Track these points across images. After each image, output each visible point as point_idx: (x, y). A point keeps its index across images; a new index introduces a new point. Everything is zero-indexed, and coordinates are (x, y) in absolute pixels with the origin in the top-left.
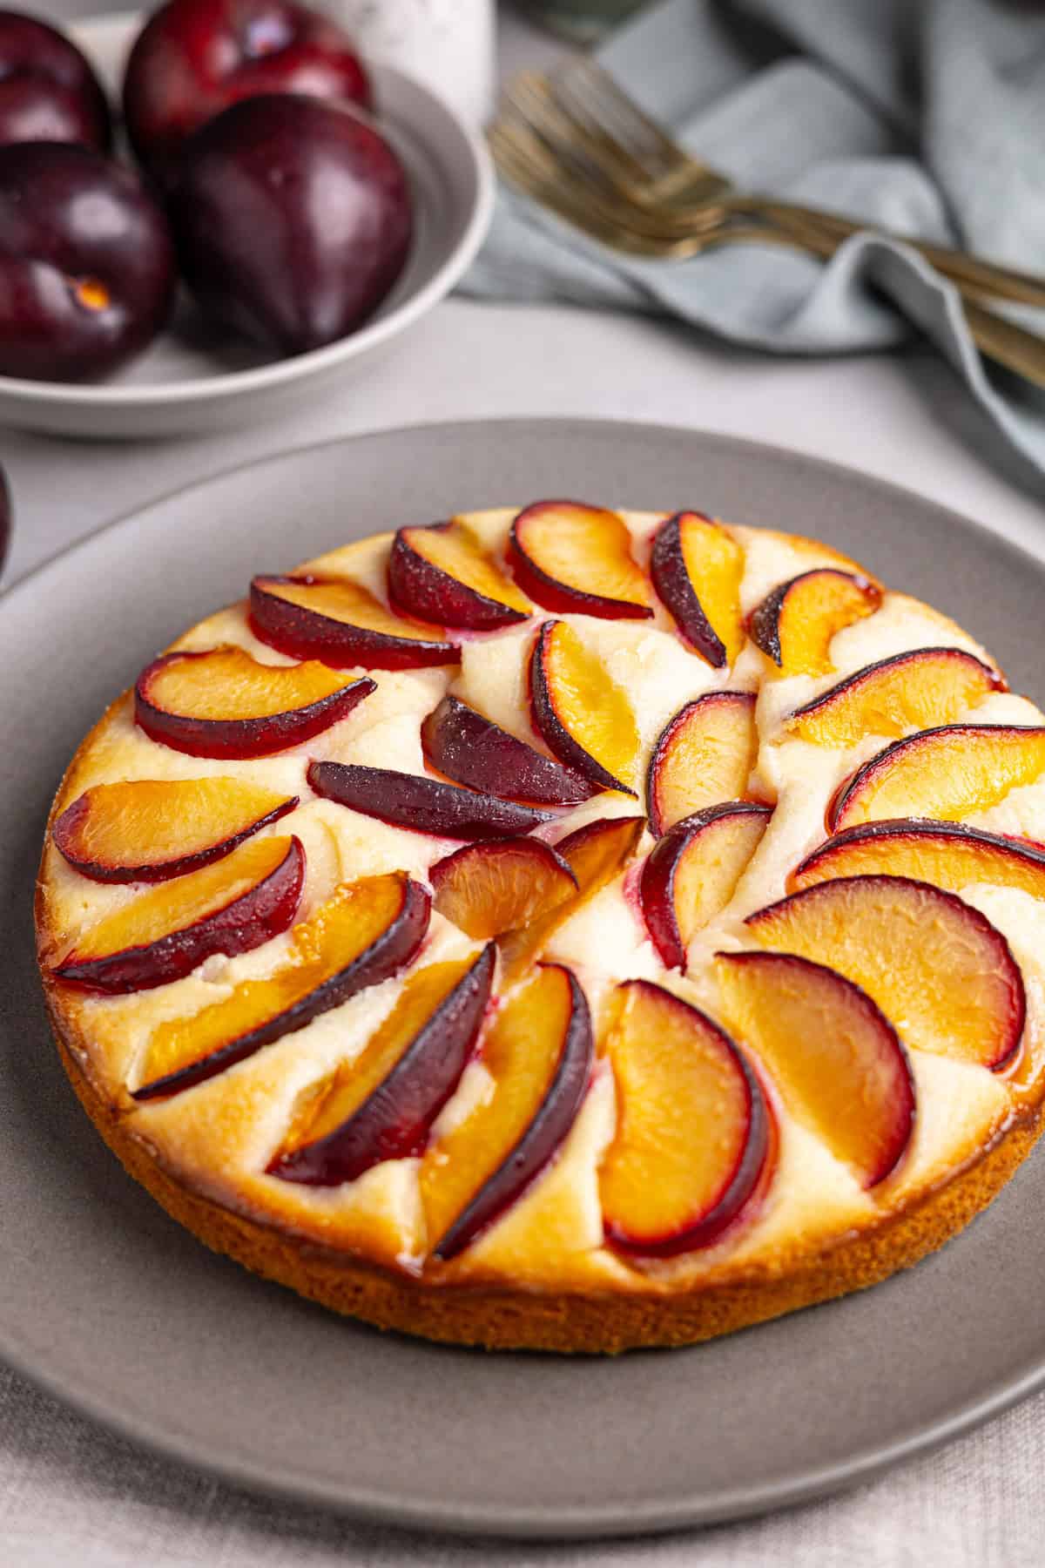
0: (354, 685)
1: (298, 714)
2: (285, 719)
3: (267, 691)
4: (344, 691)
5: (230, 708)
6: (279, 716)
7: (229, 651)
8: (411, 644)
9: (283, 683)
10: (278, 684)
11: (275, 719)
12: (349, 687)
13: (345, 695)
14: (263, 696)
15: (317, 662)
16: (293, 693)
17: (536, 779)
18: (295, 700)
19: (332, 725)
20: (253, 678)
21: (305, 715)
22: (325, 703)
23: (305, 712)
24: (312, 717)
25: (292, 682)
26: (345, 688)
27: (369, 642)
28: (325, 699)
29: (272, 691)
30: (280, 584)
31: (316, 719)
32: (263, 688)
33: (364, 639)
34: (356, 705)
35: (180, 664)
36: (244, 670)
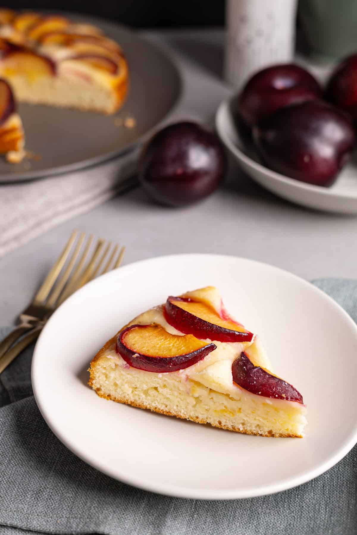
0: (207, 346)
1: (184, 357)
2: (179, 359)
3: (171, 345)
4: (203, 349)
5: (157, 351)
6: (177, 357)
7: (156, 326)
8: (231, 332)
9: (178, 342)
10: (175, 343)
11: (175, 358)
12: (206, 347)
13: (204, 350)
14: (170, 347)
15: (192, 335)
16: (182, 347)
17: (279, 389)
18: (183, 350)
19: (197, 362)
20: (166, 339)
21: (187, 357)
22: (196, 353)
23: (187, 356)
24: (190, 358)
25: (181, 342)
26: (204, 347)
27: (214, 330)
28: (195, 351)
29: (173, 346)
30: (178, 300)
31: (191, 359)
32: (169, 344)
33: (213, 328)
34: (207, 355)
35: (136, 329)
36: (163, 335)
